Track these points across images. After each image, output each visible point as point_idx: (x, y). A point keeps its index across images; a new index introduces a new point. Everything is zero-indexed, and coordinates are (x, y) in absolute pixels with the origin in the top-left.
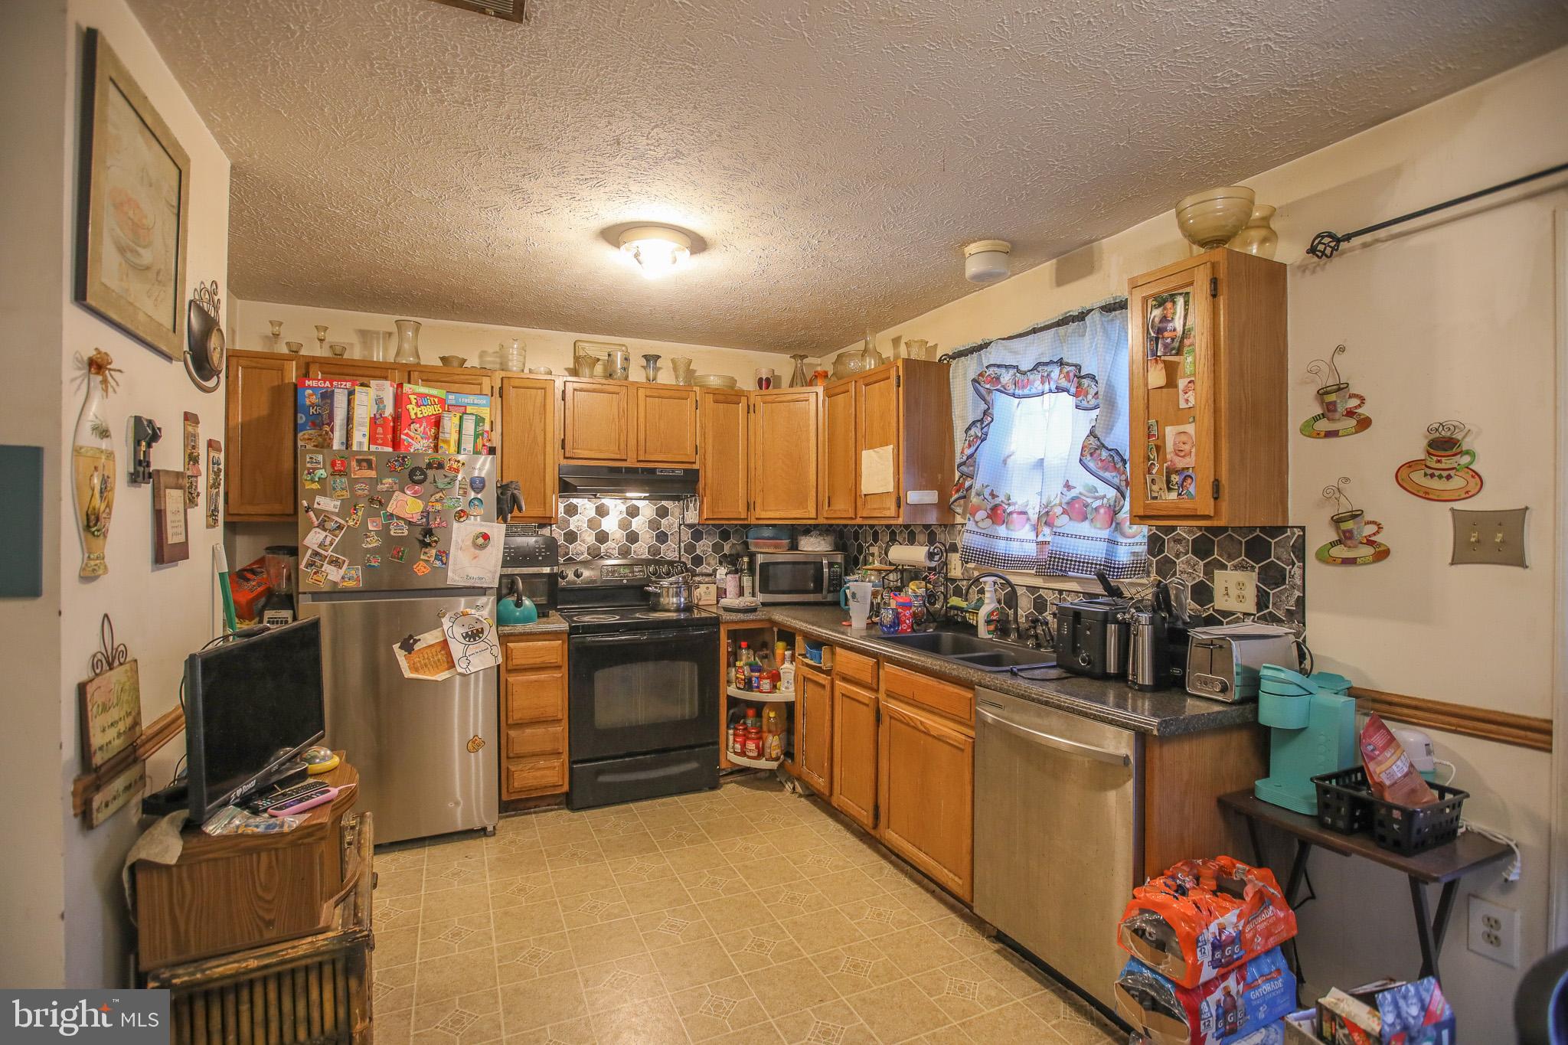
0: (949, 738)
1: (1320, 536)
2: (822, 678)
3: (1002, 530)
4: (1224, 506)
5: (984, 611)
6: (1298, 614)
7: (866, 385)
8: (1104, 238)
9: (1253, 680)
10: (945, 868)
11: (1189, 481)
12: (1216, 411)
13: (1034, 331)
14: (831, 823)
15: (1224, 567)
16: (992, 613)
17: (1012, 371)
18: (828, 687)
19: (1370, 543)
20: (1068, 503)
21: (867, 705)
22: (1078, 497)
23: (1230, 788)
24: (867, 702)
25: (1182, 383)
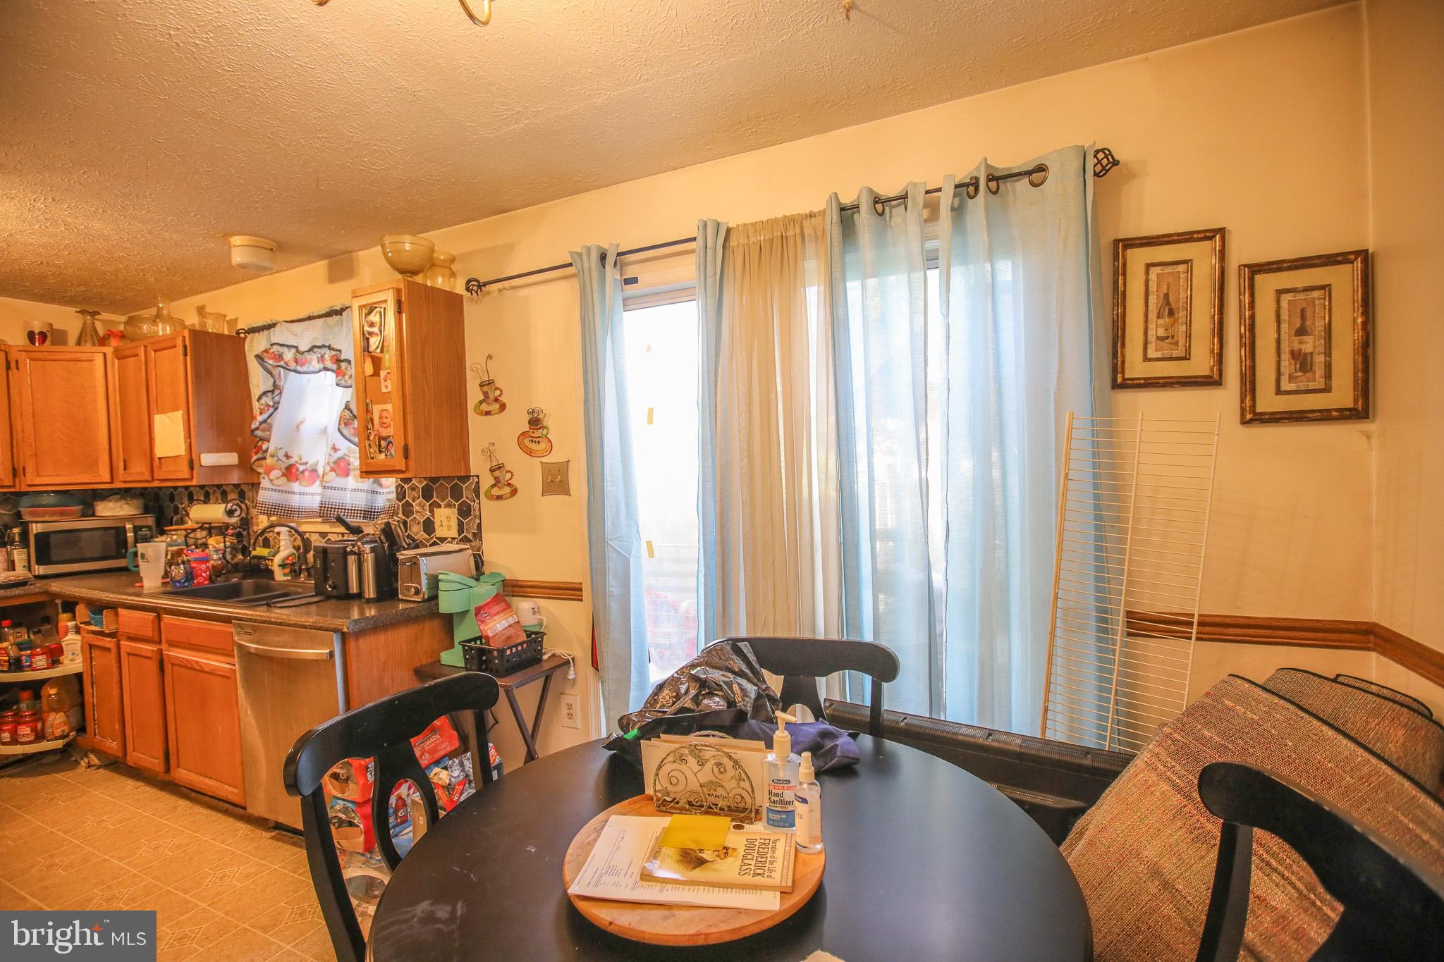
0: (220, 670)
1: (486, 481)
2: (108, 642)
3: (296, 486)
4: (411, 463)
5: (278, 559)
6: (478, 535)
7: (156, 351)
8: (359, 250)
9: (435, 582)
10: (226, 784)
11: (391, 445)
12: (404, 395)
13: (310, 318)
14: (130, 783)
15: (439, 506)
16: (287, 558)
17: (293, 351)
18: (114, 650)
19: (509, 485)
20: (335, 463)
21: (150, 658)
22: (343, 458)
23: (425, 660)
24: (150, 655)
25: (383, 373)
